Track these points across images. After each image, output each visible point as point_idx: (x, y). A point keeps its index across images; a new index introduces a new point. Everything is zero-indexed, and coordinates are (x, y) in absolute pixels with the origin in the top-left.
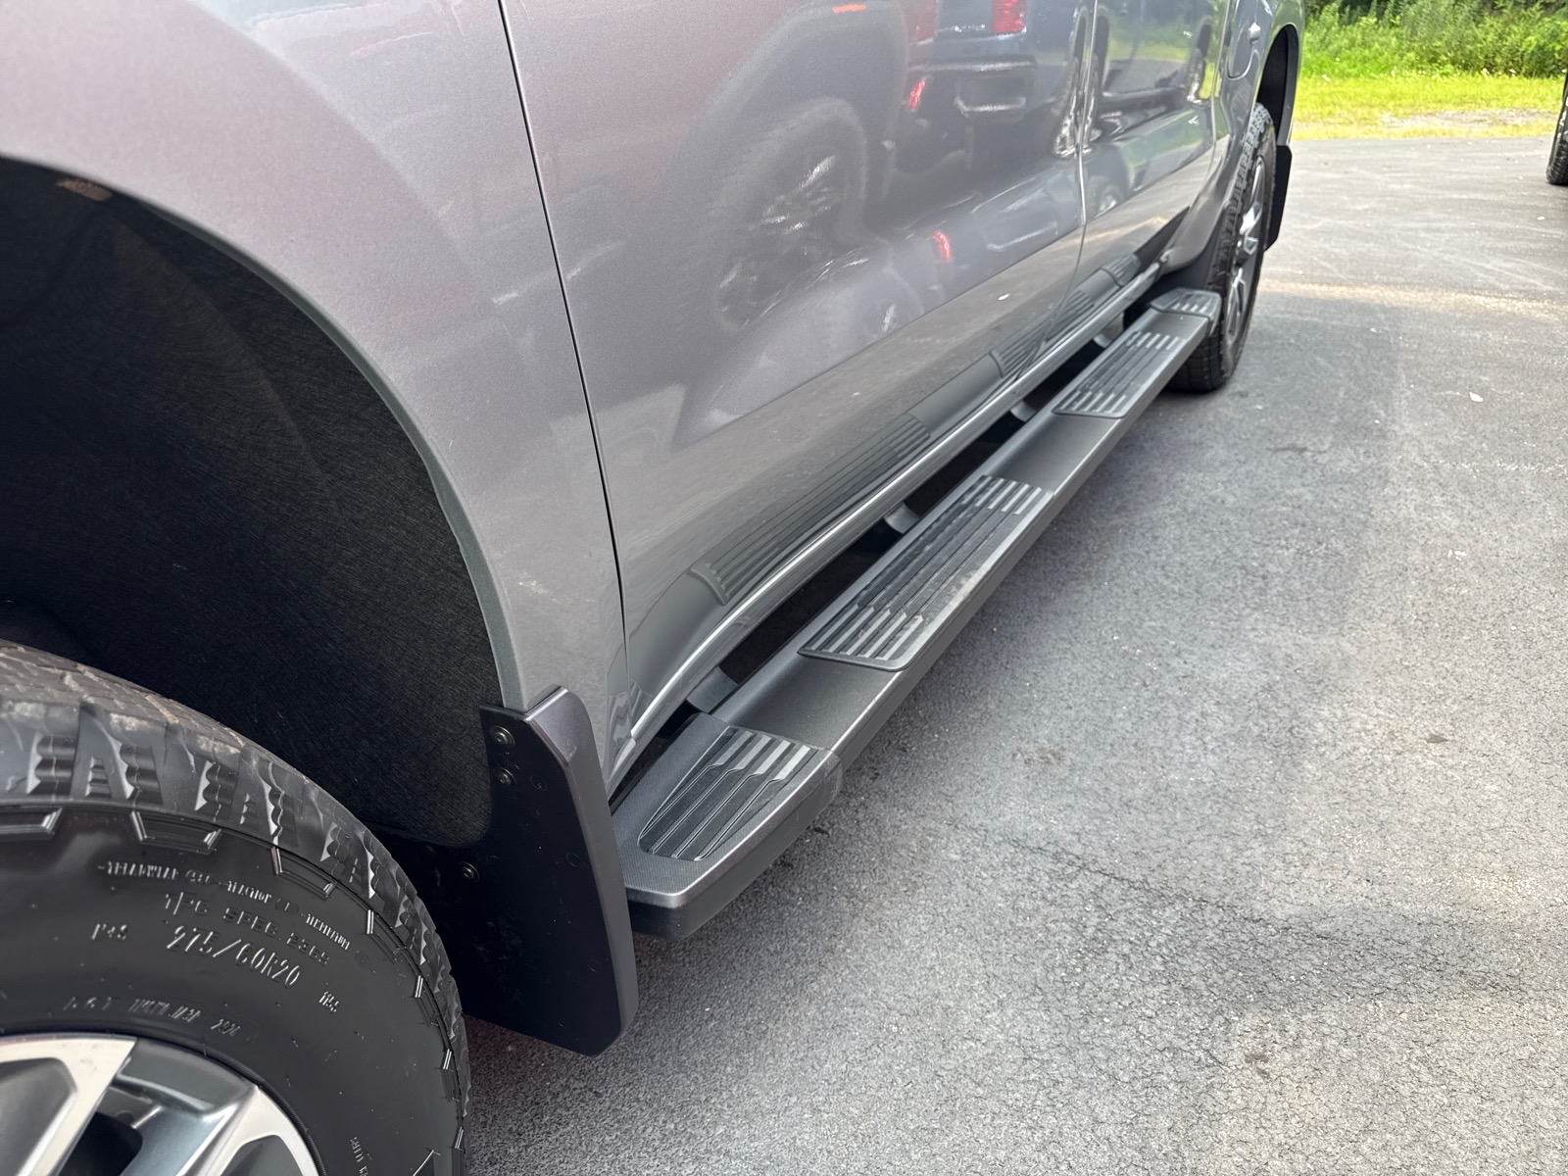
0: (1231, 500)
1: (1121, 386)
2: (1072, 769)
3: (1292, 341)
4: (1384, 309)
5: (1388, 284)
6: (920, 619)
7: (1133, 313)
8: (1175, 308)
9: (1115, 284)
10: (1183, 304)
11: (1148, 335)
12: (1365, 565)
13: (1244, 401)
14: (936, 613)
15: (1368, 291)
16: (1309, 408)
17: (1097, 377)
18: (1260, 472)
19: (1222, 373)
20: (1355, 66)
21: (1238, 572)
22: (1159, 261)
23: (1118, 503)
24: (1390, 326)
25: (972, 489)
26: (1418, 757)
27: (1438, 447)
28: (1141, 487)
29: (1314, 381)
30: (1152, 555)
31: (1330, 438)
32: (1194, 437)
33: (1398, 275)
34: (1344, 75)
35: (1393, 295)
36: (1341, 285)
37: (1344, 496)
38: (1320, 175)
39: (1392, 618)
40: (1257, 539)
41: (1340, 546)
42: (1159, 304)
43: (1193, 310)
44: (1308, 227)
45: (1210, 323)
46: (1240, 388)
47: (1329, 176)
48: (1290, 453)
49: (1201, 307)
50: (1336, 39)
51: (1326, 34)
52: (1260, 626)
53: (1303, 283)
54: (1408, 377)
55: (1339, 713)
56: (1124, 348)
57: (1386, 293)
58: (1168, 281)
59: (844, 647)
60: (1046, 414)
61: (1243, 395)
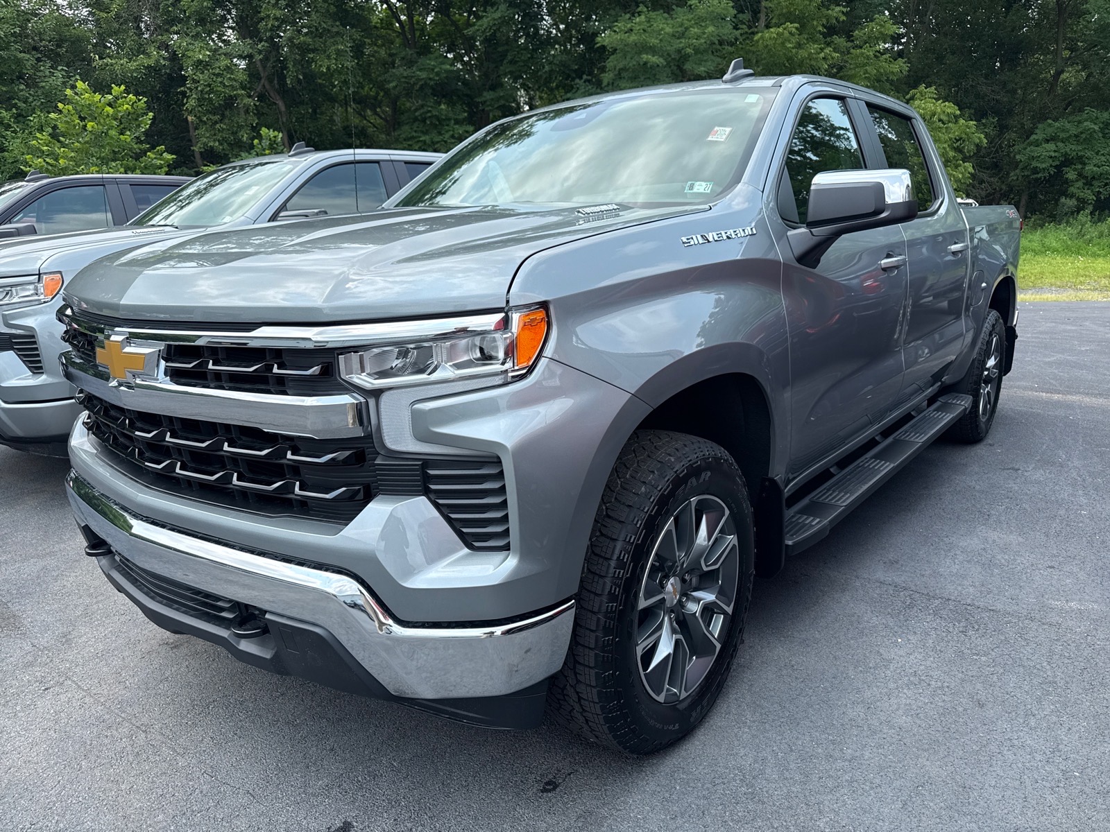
0: (978, 487)
1: (922, 431)
2: (902, 566)
3: (1023, 421)
4: (1080, 407)
5: (1088, 394)
6: (849, 495)
7: (931, 401)
8: (950, 401)
9: (921, 389)
10: (954, 400)
11: (935, 412)
12: (1037, 514)
13: (992, 448)
14: (854, 493)
15: (1074, 397)
16: (1025, 452)
17: (912, 428)
18: (994, 477)
19: (979, 434)
20: (1103, 249)
21: (977, 513)
22: (941, 381)
23: (924, 486)
24: (1082, 416)
25: (862, 462)
26: (1042, 571)
27: (1088, 472)
28: (935, 480)
29: (1031, 440)
30: (939, 505)
31: (1034, 465)
32: (962, 462)
33: (1095, 389)
34: (1095, 255)
35: (1088, 400)
36: (1059, 393)
37: (1034, 488)
38: (1063, 327)
39: (1043, 531)
40: (988, 502)
41: (1027, 506)
42: (942, 399)
43: (958, 403)
44: (1047, 360)
45: (966, 409)
46: (990, 442)
47: (1069, 327)
48: (1011, 471)
49: (962, 401)
50: (1089, 232)
51: (1082, 229)
52: (984, 530)
53: (1037, 392)
54: (1083, 441)
55: (1012, 558)
56: (925, 416)
57: (1085, 399)
58: (946, 390)
59: (825, 499)
60: (890, 439)
61: (991, 445)
